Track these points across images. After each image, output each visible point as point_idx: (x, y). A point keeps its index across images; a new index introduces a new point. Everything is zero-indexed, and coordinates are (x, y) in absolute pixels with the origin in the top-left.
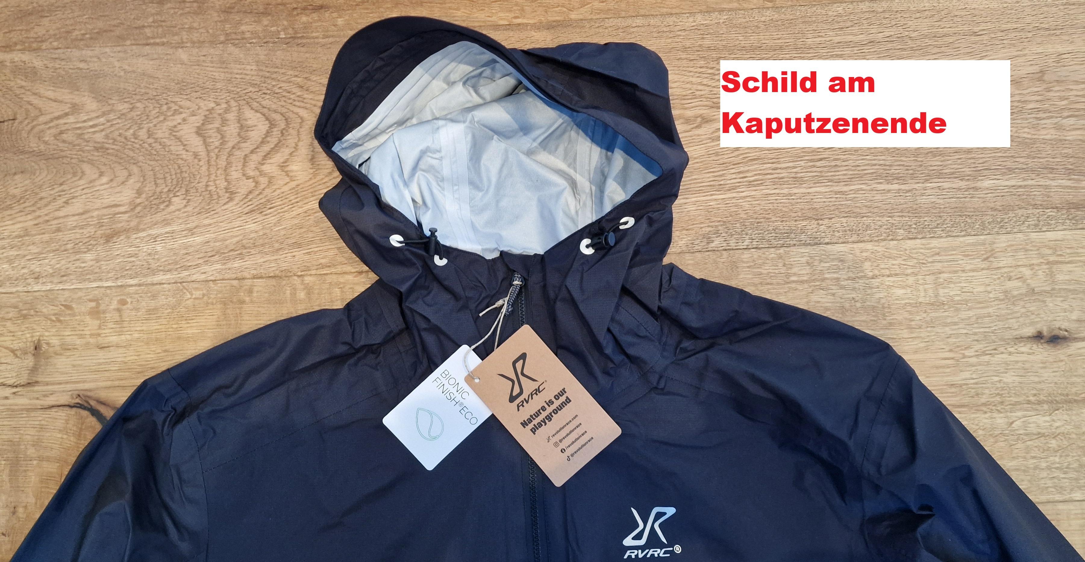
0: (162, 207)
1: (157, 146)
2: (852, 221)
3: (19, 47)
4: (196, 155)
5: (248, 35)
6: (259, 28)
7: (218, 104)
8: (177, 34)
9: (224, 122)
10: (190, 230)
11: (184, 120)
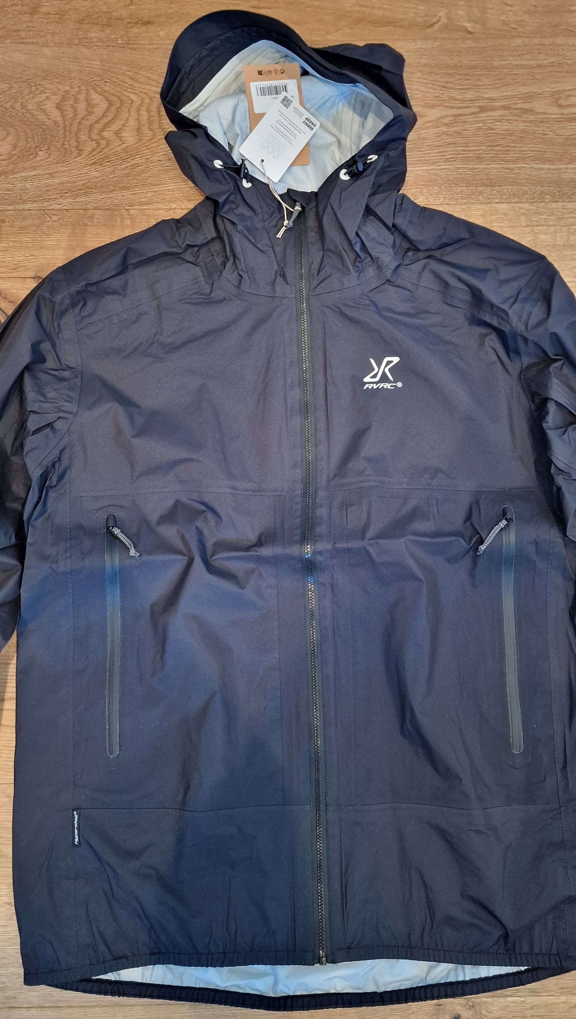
0: (31, 157)
1: (28, 115)
2: (515, 188)
4: (56, 123)
5: (95, 40)
6: (103, 35)
7: (72, 88)
8: (43, 37)
9: (76, 101)
10: (51, 174)
11: (47, 98)
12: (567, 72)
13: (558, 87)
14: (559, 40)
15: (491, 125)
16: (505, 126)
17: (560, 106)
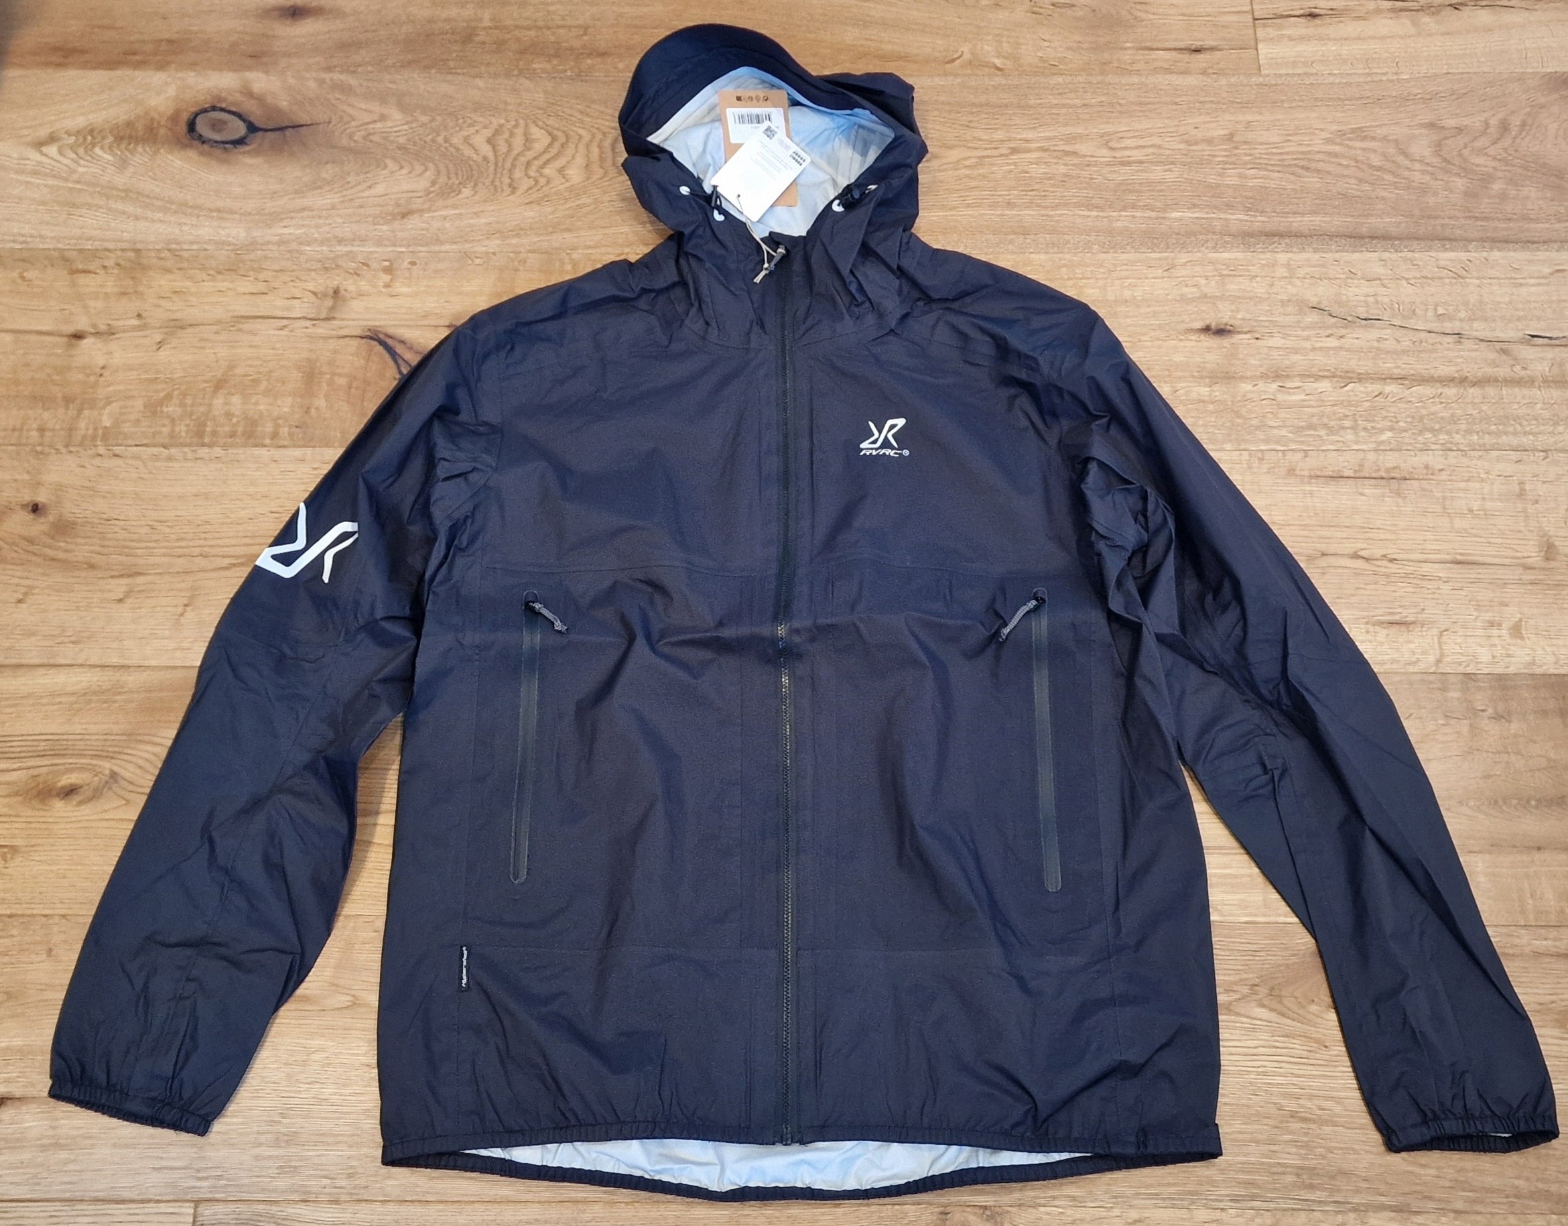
0: (453, 195)
1: (452, 150)
2: (1055, 237)
3: (338, 69)
4: (485, 158)
5: (538, 71)
6: (549, 66)
7: (508, 121)
8: (477, 67)
9: (512, 134)
10: (476, 213)
11: (477, 131)
12: (1120, 112)
13: (1110, 128)
14: (1110, 78)
15: (1026, 168)
16: (1042, 169)
17: (1112, 149)
